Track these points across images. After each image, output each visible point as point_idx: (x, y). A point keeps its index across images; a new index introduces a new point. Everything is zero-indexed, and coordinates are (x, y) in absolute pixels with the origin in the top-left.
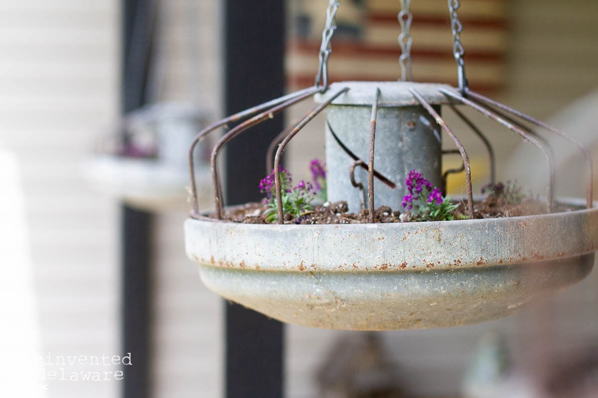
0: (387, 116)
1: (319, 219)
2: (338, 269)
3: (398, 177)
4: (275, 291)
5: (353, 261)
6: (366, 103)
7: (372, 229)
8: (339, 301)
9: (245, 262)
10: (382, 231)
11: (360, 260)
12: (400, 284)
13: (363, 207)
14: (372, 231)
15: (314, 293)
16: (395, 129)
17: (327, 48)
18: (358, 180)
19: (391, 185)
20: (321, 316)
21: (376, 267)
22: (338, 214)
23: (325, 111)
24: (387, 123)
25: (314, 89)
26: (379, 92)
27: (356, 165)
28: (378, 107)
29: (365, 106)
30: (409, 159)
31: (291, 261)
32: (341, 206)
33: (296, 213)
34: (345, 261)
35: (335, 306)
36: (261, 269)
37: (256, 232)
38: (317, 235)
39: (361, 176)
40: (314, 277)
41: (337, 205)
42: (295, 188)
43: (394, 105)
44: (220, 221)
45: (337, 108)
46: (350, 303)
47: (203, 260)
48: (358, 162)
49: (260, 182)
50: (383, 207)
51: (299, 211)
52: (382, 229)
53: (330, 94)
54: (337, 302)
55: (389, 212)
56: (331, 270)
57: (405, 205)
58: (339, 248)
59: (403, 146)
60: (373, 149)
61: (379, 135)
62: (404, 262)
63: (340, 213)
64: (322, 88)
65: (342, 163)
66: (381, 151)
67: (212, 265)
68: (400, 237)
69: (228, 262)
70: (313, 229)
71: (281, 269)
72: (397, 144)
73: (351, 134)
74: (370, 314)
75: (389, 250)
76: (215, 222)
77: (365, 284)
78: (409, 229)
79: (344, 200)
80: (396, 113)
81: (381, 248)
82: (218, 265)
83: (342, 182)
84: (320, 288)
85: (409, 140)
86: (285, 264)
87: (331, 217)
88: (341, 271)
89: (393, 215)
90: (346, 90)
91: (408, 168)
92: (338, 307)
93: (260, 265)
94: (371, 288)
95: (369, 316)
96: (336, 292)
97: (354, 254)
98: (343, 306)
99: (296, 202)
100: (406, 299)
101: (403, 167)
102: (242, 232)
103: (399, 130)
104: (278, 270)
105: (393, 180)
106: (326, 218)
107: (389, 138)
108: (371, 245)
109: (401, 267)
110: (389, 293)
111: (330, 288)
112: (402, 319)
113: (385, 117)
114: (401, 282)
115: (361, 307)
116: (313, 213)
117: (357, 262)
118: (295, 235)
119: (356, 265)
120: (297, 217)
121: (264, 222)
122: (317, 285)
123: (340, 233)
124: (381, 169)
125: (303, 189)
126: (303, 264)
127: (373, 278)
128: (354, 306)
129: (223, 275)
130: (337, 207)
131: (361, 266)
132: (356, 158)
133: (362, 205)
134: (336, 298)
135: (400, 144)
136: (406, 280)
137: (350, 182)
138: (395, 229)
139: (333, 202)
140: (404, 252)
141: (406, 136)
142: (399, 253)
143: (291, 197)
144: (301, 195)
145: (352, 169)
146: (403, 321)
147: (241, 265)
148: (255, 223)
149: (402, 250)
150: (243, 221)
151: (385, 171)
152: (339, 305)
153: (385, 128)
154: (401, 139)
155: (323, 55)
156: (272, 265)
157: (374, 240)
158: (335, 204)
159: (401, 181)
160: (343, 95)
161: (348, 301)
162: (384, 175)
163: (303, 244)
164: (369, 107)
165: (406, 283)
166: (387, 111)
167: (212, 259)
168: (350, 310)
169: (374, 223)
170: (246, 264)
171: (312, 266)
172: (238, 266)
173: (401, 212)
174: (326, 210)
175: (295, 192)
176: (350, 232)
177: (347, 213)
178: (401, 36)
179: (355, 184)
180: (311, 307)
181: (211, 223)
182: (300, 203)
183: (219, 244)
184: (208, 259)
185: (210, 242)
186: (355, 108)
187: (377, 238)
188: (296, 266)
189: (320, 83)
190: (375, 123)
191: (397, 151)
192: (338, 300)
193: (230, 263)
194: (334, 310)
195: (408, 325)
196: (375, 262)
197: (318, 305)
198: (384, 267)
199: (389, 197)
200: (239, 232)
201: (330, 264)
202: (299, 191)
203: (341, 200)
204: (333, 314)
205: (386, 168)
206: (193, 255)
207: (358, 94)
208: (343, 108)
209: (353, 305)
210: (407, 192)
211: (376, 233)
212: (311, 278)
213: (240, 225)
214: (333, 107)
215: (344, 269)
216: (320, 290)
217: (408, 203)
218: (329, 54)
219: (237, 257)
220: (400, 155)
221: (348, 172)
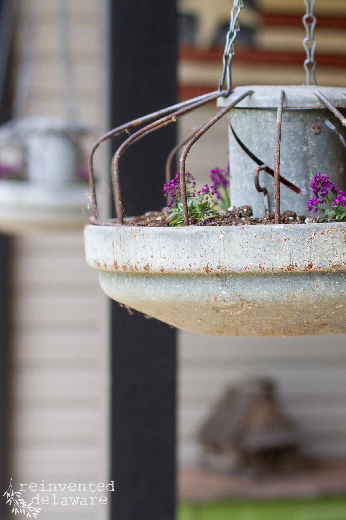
0: (292, 120)
1: (224, 222)
2: (244, 271)
3: (303, 182)
4: (180, 295)
5: (259, 262)
6: (271, 106)
7: (279, 230)
8: (245, 303)
9: (150, 265)
10: (288, 232)
11: (267, 261)
12: (306, 285)
13: (268, 212)
14: (278, 232)
15: (220, 295)
16: (300, 133)
17: (231, 51)
18: (262, 185)
19: (296, 190)
20: (225, 321)
21: (282, 268)
22: (243, 218)
23: (228, 115)
24: (291, 126)
25: (218, 93)
26: (284, 95)
27: (261, 169)
28: (283, 110)
29: (269, 109)
30: (314, 164)
31: (196, 263)
32: (245, 210)
33: (200, 217)
34: (251, 262)
35: (241, 309)
36: (166, 272)
37: (161, 234)
38: (223, 236)
39: (265, 181)
40: (219, 279)
41: (241, 209)
42: (199, 192)
43: (299, 108)
44: (123, 225)
45: (241, 112)
46: (256, 305)
47: (105, 265)
48: (263, 166)
49: (164, 186)
50: (288, 211)
51: (203, 215)
52: (288, 229)
53: (233, 98)
54: (242, 305)
55: (295, 216)
56: (237, 271)
57: (310, 209)
58: (245, 249)
59: (308, 151)
60: (279, 150)
61: (284, 139)
62: (309, 263)
63: (245, 217)
64: (226, 92)
65: (246, 167)
66: (285, 156)
67: (115, 270)
68: (306, 238)
69: (132, 266)
70: (219, 230)
71: (187, 271)
72: (302, 148)
73: (255, 138)
74: (276, 318)
75: (295, 251)
76: (117, 226)
77: (271, 286)
78: (314, 229)
79: (249, 205)
80: (301, 116)
81: (287, 248)
82: (121, 269)
83: (246, 188)
84: (225, 291)
85: (314, 144)
86: (191, 266)
87: (235, 221)
88: (247, 272)
89: (298, 218)
90: (250, 93)
91: (313, 174)
92: (244, 309)
93: (165, 267)
94: (277, 289)
95: (275, 320)
96: (242, 294)
97: (260, 255)
98: (248, 308)
99: (199, 206)
100: (312, 301)
101: (308, 172)
102: (146, 235)
103: (304, 135)
104: (183, 272)
105: (298, 186)
106: (231, 222)
107: (294, 142)
108: (276, 246)
109: (307, 267)
110: (294, 294)
111: (236, 291)
112: (308, 323)
113: (289, 120)
114: (307, 283)
115: (266, 310)
116: (217, 217)
117: (263, 262)
118: (200, 237)
119: (263, 266)
120: (201, 220)
121: (168, 225)
122: (222, 288)
123: (247, 233)
124: (285, 174)
125: (206, 193)
126: (209, 265)
127: (279, 279)
128: (259, 309)
129: (126, 281)
130: (241, 212)
131: (267, 267)
132: (260, 163)
133: (266, 210)
134: (242, 300)
135: (305, 149)
136: (312, 282)
137: (254, 187)
138: (301, 230)
139: (237, 207)
140: (310, 253)
141: (311, 140)
142: (306, 254)
143: (194, 201)
144: (205, 199)
145: (256, 173)
146: (309, 325)
147: (145, 268)
148: (159, 226)
149: (308, 251)
150: (148, 225)
151: (289, 175)
152: (245, 307)
153: (289, 132)
154: (306, 144)
155: (227, 57)
156: (177, 267)
157: (280, 241)
158: (239, 208)
159: (306, 185)
160: (247, 98)
161: (254, 304)
162: (289, 180)
163: (209, 245)
164: (274, 110)
165: (312, 285)
166: (291, 115)
167: (116, 264)
168: (255, 314)
169: (280, 224)
170: (151, 267)
171: (218, 267)
172: (142, 270)
173: (306, 216)
174: (231, 214)
175: (199, 195)
176: (256, 233)
177: (251, 217)
178: (306, 39)
179: (259, 189)
180: (217, 310)
181: (114, 227)
182: (204, 207)
183: (123, 248)
184: (111, 263)
185: (113, 246)
186: (260, 112)
187: (283, 239)
188: (202, 268)
189: (223, 87)
190: (280, 125)
191: (302, 156)
192: (243, 302)
193: (134, 267)
194: (239, 312)
195: (314, 330)
196: (281, 263)
197: (224, 309)
198: (291, 268)
199: (294, 202)
200: (143, 235)
201: (236, 265)
202: (203, 195)
203: (245, 205)
204: (238, 318)
205: (291, 172)
206: (95, 261)
207: (263, 97)
208: (247, 111)
209: (259, 307)
210: (312, 196)
211: (283, 233)
212: (216, 280)
213: (144, 228)
214: (237, 110)
215: (250, 270)
216: (225, 293)
217: (313, 206)
218: (233, 57)
219: (141, 261)
220: (305, 159)
221: (252, 177)
